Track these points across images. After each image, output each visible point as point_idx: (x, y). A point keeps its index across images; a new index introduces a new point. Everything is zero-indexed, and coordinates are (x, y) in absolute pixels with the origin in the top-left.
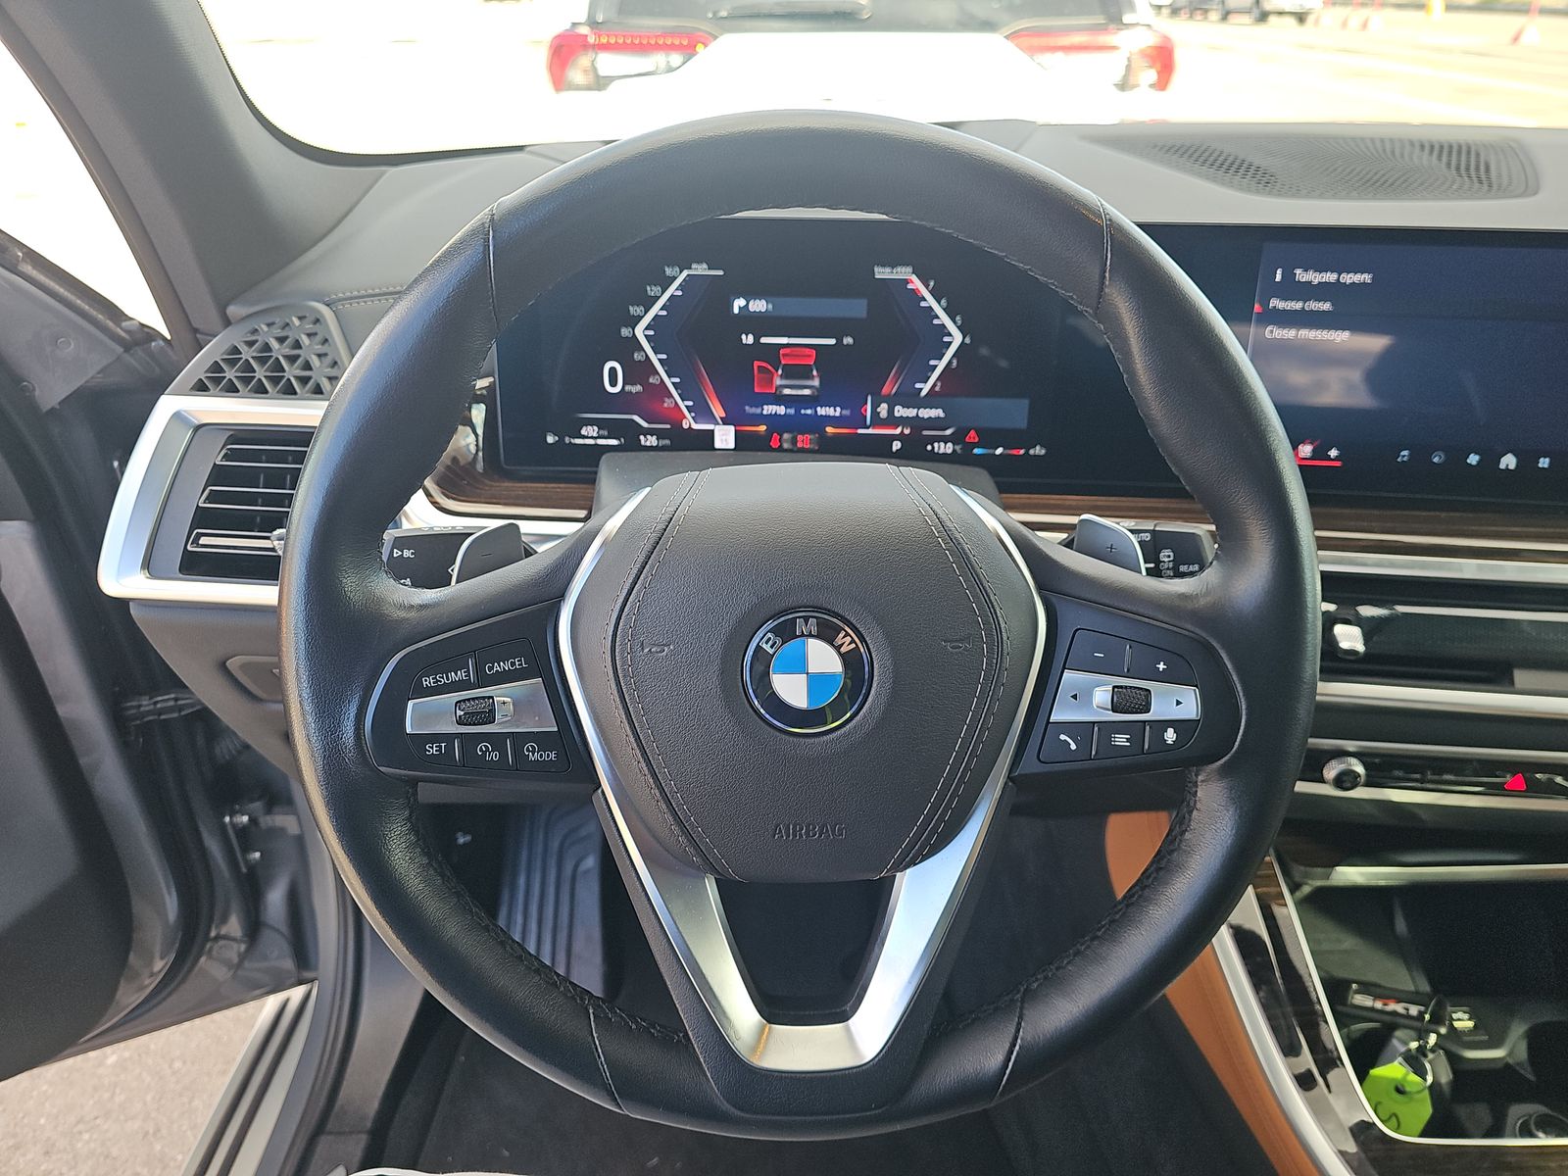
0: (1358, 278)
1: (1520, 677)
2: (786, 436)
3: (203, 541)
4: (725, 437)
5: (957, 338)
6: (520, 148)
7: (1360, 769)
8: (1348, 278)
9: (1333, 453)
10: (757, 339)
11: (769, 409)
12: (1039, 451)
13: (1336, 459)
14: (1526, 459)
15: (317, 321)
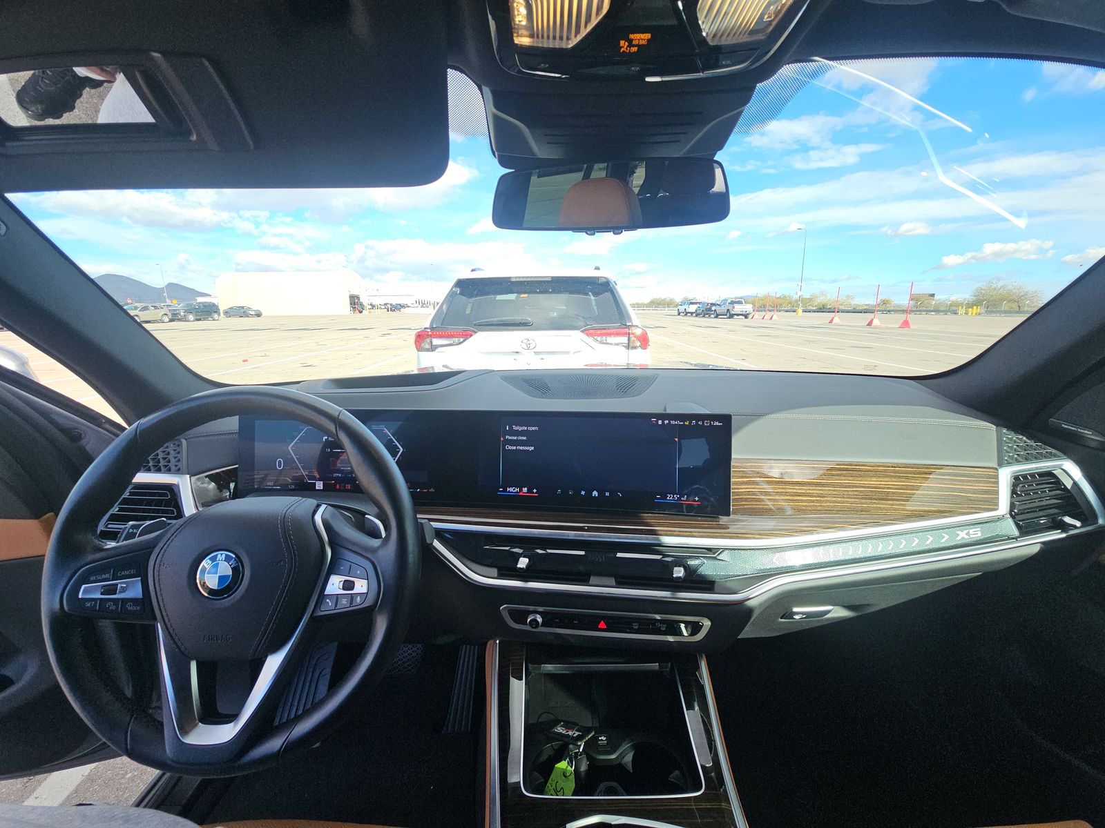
0: (534, 428)
1: (593, 580)
2: (342, 485)
3: (109, 526)
4: (319, 485)
5: (402, 450)
6: (298, 383)
7: (540, 619)
8: (530, 429)
9: (535, 491)
10: (331, 450)
11: (335, 475)
12: (432, 490)
13: (536, 493)
14: (601, 493)
15: (179, 446)
